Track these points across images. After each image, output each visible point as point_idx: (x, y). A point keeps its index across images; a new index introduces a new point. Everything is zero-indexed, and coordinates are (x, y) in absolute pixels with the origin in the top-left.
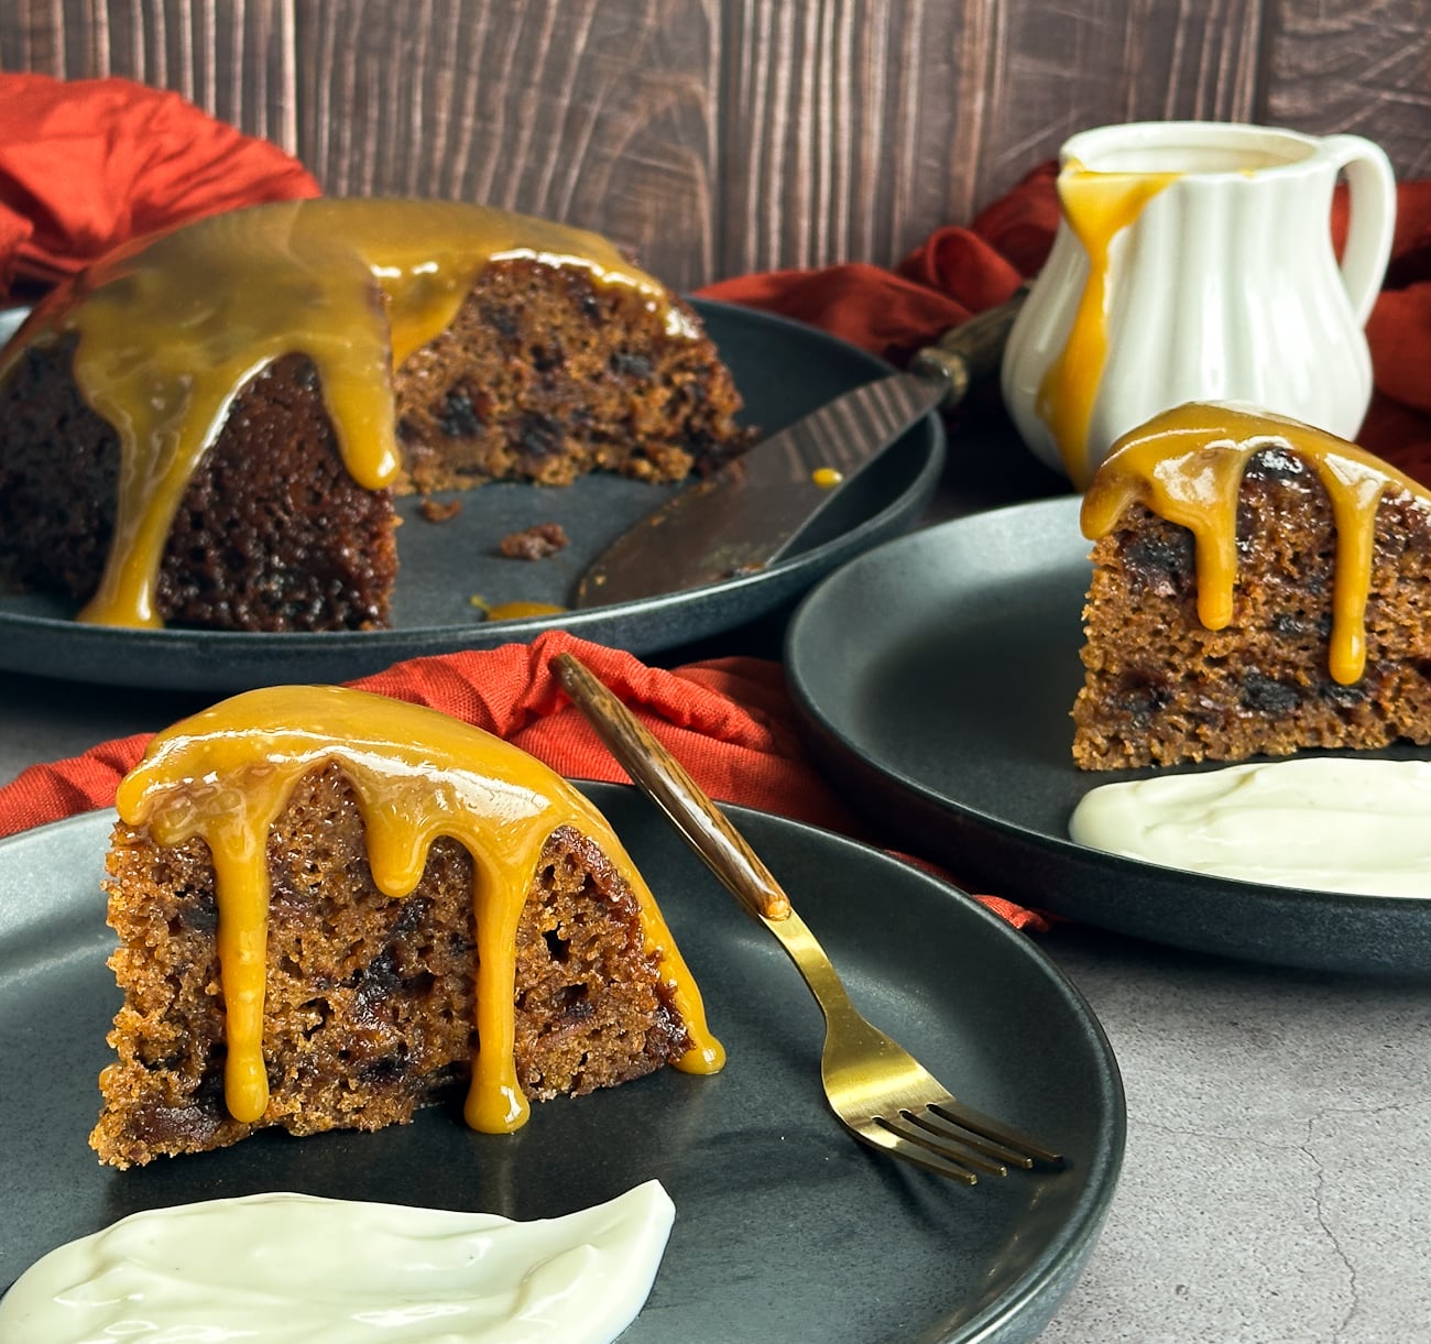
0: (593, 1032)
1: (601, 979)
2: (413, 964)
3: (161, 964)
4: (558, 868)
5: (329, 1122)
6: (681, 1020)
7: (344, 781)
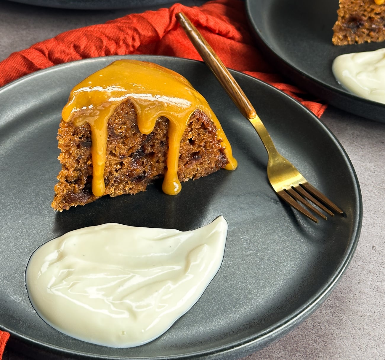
0: (200, 163)
1: (204, 149)
2: (149, 150)
3: (74, 157)
4: (194, 122)
5: (122, 193)
6: (226, 156)
7: (131, 104)
